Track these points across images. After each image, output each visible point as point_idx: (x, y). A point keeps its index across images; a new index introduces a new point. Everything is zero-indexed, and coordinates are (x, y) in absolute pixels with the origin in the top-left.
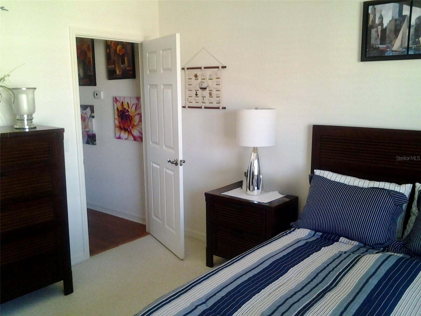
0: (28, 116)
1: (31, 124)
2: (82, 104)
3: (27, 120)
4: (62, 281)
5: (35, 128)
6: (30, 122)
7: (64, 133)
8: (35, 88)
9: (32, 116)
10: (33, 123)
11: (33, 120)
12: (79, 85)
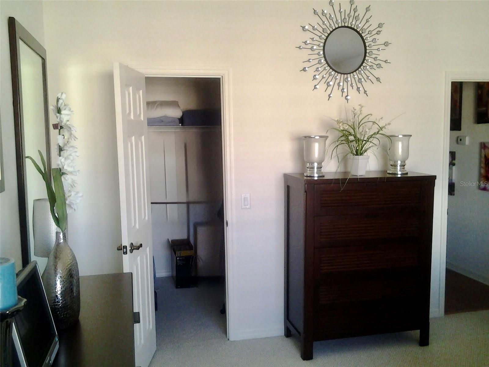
0: (401, 162)
1: (403, 169)
2: (451, 151)
3: (401, 166)
4: (418, 331)
5: (407, 174)
6: (403, 168)
7: (436, 180)
8: (411, 136)
9: (405, 162)
10: (405, 169)
11: (405, 166)
12: (451, 130)
